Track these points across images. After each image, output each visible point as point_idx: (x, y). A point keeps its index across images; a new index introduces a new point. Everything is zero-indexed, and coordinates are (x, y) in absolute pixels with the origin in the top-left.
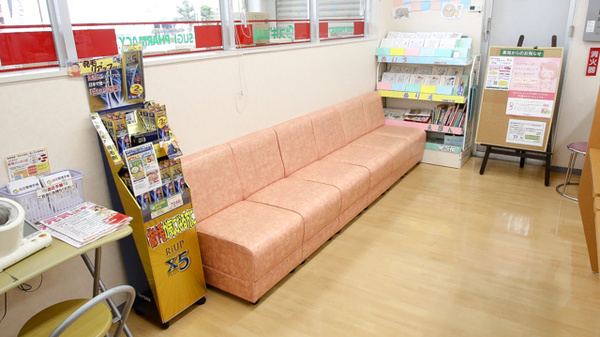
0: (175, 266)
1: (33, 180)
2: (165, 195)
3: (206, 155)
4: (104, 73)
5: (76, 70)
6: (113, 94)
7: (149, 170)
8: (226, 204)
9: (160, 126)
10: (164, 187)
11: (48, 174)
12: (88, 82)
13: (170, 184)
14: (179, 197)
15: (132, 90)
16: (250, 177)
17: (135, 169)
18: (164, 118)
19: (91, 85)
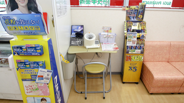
0: (131, 69)
1: (107, 33)
2: (136, 49)
3: (159, 43)
4: (132, 10)
5: (124, 9)
6: (133, 17)
7: (133, 40)
8: (160, 60)
9: (142, 29)
10: (136, 46)
11: (110, 33)
12: (127, 12)
13: (139, 46)
14: (140, 51)
15: (139, 17)
16: (175, 56)
17: (129, 38)
18: (144, 26)
19: (128, 13)
